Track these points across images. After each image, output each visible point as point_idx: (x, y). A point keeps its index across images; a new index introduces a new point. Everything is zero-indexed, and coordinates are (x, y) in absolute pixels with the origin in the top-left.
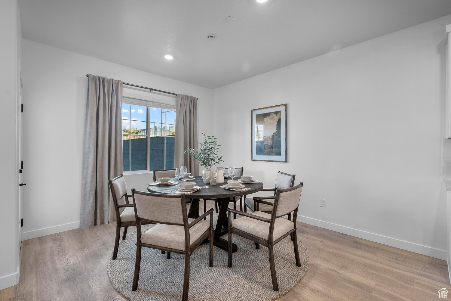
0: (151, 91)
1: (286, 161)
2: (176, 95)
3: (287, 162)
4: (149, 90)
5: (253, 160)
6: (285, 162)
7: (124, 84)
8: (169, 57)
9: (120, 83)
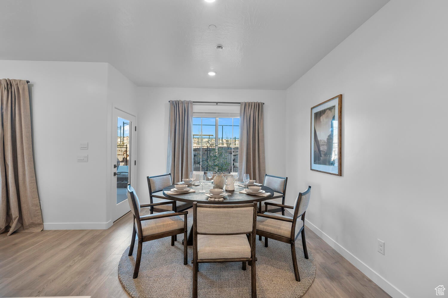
0: (217, 104)
1: (340, 174)
2: (240, 103)
3: (341, 176)
4: (216, 104)
5: (311, 169)
6: (338, 175)
7: (194, 102)
8: (212, 74)
9: (190, 102)
